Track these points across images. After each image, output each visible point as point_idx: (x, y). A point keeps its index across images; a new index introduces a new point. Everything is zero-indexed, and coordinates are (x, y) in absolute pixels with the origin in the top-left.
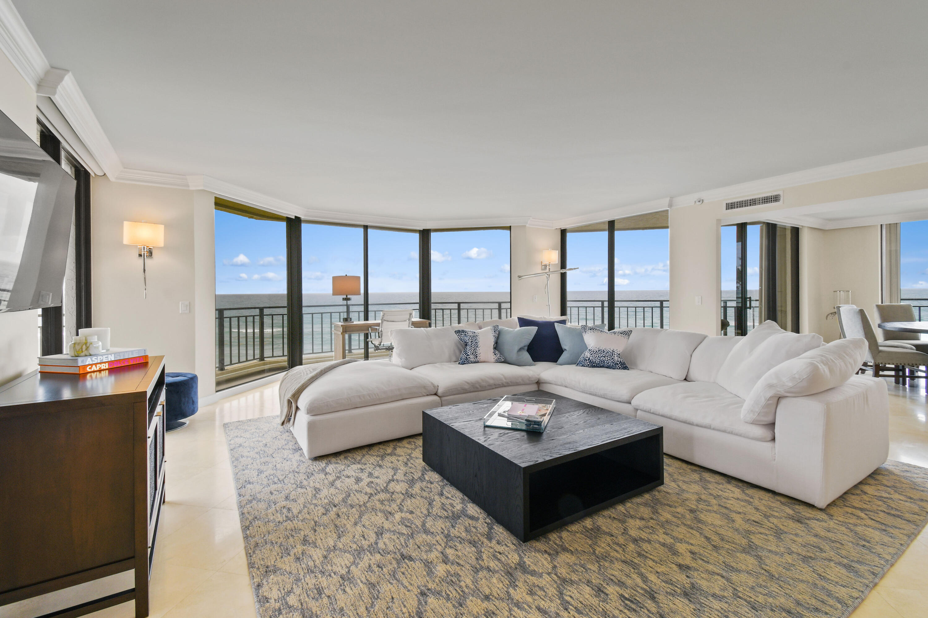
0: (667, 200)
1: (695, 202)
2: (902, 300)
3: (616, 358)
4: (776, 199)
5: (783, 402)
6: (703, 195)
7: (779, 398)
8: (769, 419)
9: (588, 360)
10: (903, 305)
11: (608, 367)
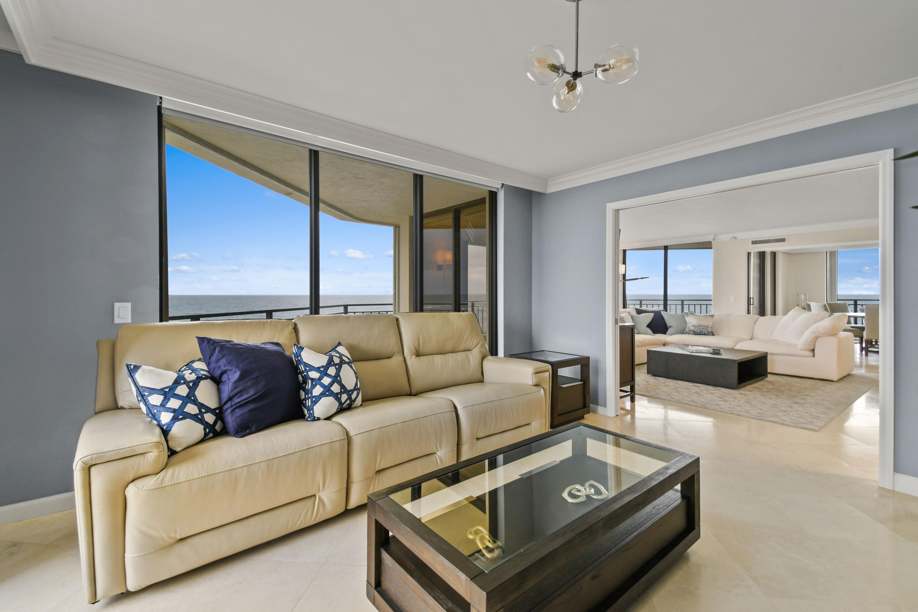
0: (712, 237)
1: (731, 238)
2: (838, 300)
3: (710, 330)
4: (783, 240)
5: (819, 339)
6: (736, 235)
7: (817, 338)
8: (812, 347)
9: (693, 331)
10: (840, 303)
11: (705, 334)
